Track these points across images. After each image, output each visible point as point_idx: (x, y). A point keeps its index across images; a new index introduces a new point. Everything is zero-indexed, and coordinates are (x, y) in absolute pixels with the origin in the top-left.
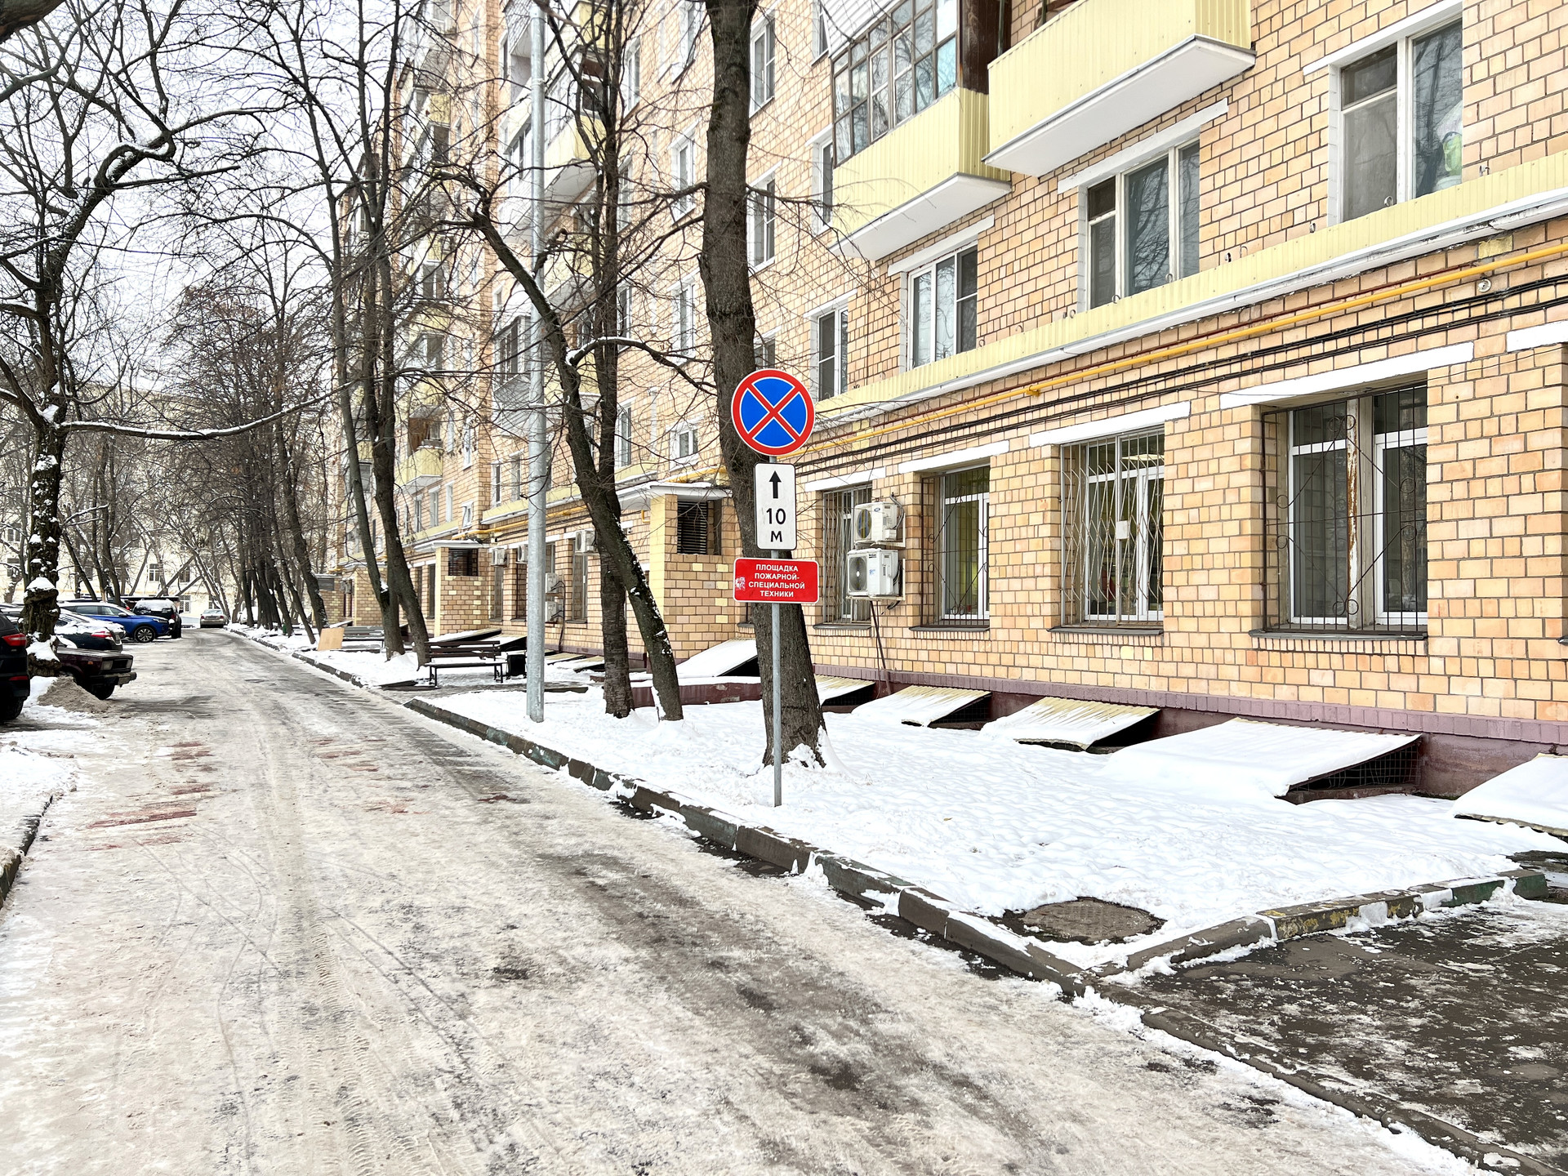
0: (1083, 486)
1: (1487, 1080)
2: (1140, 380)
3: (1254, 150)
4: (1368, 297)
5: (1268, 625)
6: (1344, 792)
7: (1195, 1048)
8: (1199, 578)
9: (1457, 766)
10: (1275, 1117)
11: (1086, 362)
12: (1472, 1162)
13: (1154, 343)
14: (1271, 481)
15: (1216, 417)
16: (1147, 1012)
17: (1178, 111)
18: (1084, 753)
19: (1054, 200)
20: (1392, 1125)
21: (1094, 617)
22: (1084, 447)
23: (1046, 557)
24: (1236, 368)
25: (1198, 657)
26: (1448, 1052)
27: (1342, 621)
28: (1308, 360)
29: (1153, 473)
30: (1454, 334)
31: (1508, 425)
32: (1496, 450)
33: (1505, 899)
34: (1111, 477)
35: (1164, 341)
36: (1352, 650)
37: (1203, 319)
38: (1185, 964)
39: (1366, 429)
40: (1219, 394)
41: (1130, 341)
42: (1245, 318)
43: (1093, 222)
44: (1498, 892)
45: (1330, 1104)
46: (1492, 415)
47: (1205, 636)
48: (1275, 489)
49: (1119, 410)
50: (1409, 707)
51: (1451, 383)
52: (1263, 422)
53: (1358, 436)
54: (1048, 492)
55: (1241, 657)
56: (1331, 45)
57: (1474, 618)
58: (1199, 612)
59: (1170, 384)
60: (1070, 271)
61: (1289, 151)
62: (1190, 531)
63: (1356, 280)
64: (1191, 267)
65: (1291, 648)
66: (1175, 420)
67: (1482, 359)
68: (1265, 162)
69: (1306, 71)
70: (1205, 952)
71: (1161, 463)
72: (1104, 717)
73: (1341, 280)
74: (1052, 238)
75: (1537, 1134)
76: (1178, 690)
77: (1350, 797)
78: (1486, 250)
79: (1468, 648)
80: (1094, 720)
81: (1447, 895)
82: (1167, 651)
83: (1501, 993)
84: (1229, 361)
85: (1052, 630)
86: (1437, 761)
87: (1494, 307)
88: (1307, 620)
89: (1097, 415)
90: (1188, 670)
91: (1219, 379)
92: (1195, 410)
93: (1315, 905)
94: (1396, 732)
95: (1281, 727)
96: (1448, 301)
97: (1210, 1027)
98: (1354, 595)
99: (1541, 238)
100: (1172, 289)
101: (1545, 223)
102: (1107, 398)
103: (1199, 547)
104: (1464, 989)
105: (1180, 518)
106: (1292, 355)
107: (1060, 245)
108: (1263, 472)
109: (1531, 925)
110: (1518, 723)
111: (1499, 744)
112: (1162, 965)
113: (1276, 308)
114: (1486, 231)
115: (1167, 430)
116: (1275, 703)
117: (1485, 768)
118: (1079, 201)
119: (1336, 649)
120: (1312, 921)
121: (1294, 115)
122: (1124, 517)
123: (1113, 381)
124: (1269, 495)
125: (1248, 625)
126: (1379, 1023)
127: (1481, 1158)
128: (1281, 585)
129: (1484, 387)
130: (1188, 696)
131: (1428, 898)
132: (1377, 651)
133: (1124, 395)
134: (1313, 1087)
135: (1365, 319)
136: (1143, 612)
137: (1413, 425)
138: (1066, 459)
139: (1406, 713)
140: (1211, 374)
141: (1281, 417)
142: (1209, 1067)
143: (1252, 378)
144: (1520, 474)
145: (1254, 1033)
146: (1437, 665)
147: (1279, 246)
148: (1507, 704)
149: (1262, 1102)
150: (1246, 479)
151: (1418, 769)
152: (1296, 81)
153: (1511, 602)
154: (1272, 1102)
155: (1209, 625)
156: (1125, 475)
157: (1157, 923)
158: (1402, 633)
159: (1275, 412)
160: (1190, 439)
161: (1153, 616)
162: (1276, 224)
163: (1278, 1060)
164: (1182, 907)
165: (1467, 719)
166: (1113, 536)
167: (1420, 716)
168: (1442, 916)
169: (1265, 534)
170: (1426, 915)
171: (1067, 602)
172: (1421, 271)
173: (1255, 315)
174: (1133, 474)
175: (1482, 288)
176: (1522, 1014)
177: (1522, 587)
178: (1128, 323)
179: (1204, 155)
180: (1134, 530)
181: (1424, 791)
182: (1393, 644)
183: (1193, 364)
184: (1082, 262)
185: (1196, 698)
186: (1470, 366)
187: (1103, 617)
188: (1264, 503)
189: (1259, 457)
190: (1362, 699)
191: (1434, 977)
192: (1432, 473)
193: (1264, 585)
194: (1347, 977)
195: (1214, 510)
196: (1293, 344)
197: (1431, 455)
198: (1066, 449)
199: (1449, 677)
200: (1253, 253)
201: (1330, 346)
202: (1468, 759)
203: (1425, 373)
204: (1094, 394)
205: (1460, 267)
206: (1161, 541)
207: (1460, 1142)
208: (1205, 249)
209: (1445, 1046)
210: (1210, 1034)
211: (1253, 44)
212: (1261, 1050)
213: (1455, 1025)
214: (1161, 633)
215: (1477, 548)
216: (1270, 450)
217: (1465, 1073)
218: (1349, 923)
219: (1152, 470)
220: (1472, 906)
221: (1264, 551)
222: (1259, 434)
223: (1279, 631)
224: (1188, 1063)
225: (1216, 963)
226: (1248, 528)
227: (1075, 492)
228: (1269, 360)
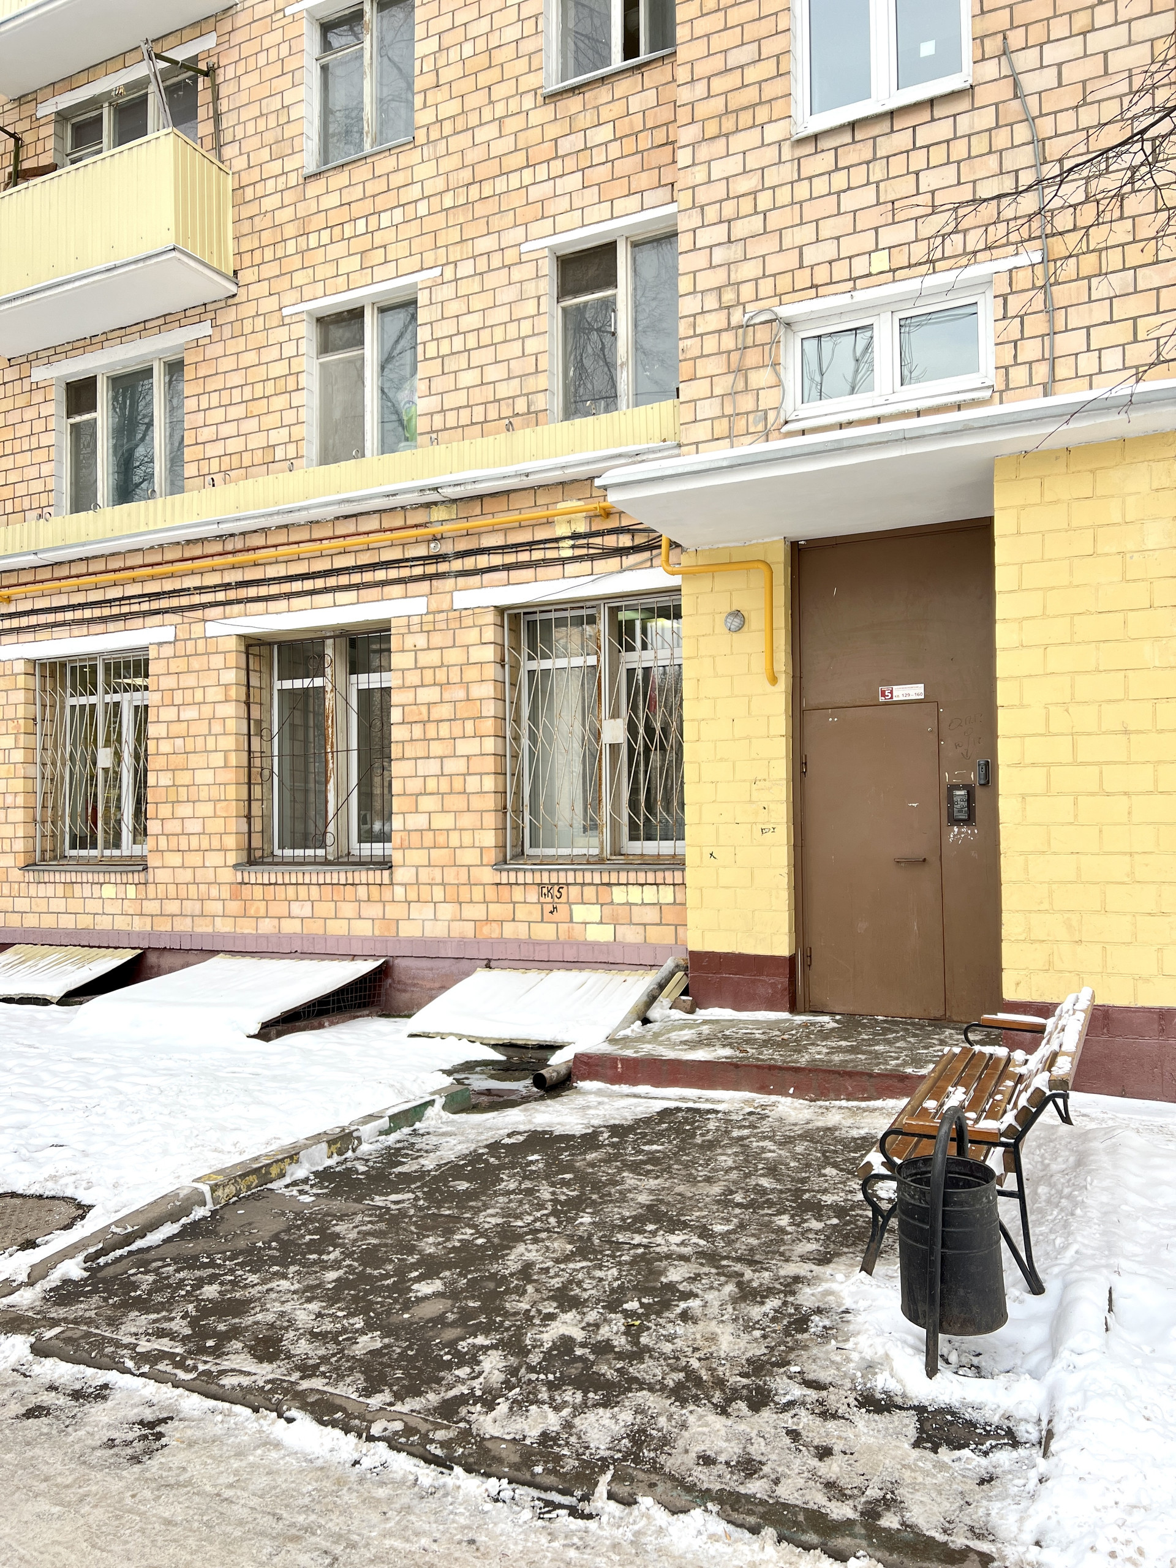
0: (62, 708)
1: (388, 1331)
2: (123, 598)
3: (236, 379)
4: (340, 542)
5: (252, 859)
6: (315, 1022)
7: (90, 1371)
8: (185, 810)
9: (415, 985)
10: (164, 1441)
11: (64, 571)
12: (360, 1436)
13: (138, 560)
14: (255, 713)
15: (201, 644)
16: (39, 1339)
17: (161, 321)
18: (54, 1007)
19: (27, 388)
20: (288, 1414)
21: (74, 853)
22: (63, 665)
23: (19, 785)
24: (221, 596)
25: (183, 894)
26: (358, 1306)
27: (320, 852)
28: (289, 595)
29: (138, 698)
30: (412, 587)
31: (455, 676)
32: (446, 697)
33: (436, 1117)
34: (93, 700)
35: (149, 560)
36: (328, 881)
37: (188, 542)
38: (102, 1261)
39: (341, 669)
40: (205, 621)
41: (113, 554)
42: (229, 547)
43: (72, 421)
44: (430, 1112)
45: (227, 1405)
46: (442, 665)
47: (190, 871)
48: (259, 722)
49: (100, 628)
50: (377, 933)
51: (410, 632)
52: (247, 654)
53: (334, 675)
54: (21, 711)
55: (225, 893)
56: (308, 293)
57: (429, 848)
58: (184, 846)
59: (155, 605)
60: (46, 469)
61: (270, 388)
62: (177, 761)
63: (330, 525)
64: (176, 485)
65: (273, 881)
66: (160, 644)
67: (434, 613)
68: (247, 394)
69: (285, 312)
70: (128, 1239)
71: (146, 688)
72: (82, 962)
73: (317, 522)
74: (25, 429)
75: (423, 1382)
76: (162, 929)
77: (321, 1026)
78: (438, 514)
79: (424, 875)
80: (70, 968)
81: (384, 1123)
82: (151, 888)
83: (415, 1223)
84: (215, 588)
85: (26, 868)
86: (399, 982)
87: (443, 567)
88: (288, 852)
89: (76, 630)
90: (173, 907)
91: (204, 606)
92: (181, 636)
93: (256, 1159)
94: (366, 957)
95: (263, 960)
96: (407, 556)
97: (111, 1341)
98: (331, 828)
99: (478, 511)
100: (156, 504)
101: (481, 497)
102: (88, 613)
103: (184, 778)
104: (383, 1226)
105: (165, 747)
106: (274, 589)
107: (34, 439)
108: (248, 704)
109: (453, 1141)
110: (462, 941)
111: (448, 962)
112: (73, 1269)
113: (258, 540)
114: (433, 497)
115: (152, 654)
116: (258, 937)
117: (437, 985)
118: (58, 394)
119: (314, 881)
120: (251, 1178)
121: (274, 353)
122: (107, 743)
123: (94, 596)
124: (254, 728)
125: (232, 858)
126: (297, 1286)
127: (368, 1428)
128: (266, 817)
129: (437, 639)
130: (172, 934)
131: (367, 1131)
132: (350, 881)
133: (106, 612)
134: (213, 1387)
135: (340, 562)
136: (128, 847)
137: (380, 669)
138: (44, 677)
139: (373, 939)
140: (196, 599)
141: (265, 650)
142: (102, 1392)
143: (237, 608)
144: (464, 720)
145: (161, 1334)
146: (399, 891)
147: (260, 479)
148: (456, 925)
149: (151, 1425)
150: (230, 710)
151: (383, 991)
152: (274, 320)
153: (457, 833)
154: (164, 1421)
155: (195, 859)
156: (108, 698)
157: (83, 1210)
158: (372, 863)
159: (259, 645)
160: (177, 665)
161: (137, 850)
162: (258, 457)
163: (181, 1365)
164: (115, 1186)
165: (424, 941)
166: (95, 763)
167: (384, 940)
168: (379, 1146)
169: (249, 767)
170: (365, 1148)
171: (43, 836)
172: (385, 525)
173: (239, 545)
174: (116, 698)
175: (435, 548)
176: (430, 1245)
177: (466, 821)
178: (109, 535)
179: (189, 373)
180: (118, 756)
181: (390, 1011)
182: (364, 874)
183: (178, 587)
184: (60, 462)
185: (181, 935)
186: (425, 619)
187: (83, 853)
188: (249, 735)
189: (244, 689)
190: (337, 928)
191: (359, 1218)
192: (396, 715)
193: (249, 817)
194: (276, 1237)
195: (200, 740)
196: (274, 579)
197: (396, 698)
198: (43, 665)
199: (409, 903)
200: (236, 481)
201: (308, 585)
202: (423, 979)
203: (389, 621)
204: (73, 607)
205: (416, 526)
206: (146, 771)
207: (349, 1416)
208: (190, 470)
209: (355, 1299)
210: (109, 1350)
211: (235, 272)
212: (162, 1355)
213: (369, 1270)
214: (145, 869)
215: (432, 785)
216: (255, 682)
217: (369, 1327)
218: (289, 1173)
219: (137, 695)
220: (406, 1130)
221: (249, 783)
222: (244, 666)
223: (263, 864)
224: (77, 1395)
225: (140, 1251)
226: (233, 760)
227: (53, 714)
228: (252, 592)
